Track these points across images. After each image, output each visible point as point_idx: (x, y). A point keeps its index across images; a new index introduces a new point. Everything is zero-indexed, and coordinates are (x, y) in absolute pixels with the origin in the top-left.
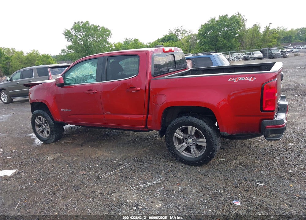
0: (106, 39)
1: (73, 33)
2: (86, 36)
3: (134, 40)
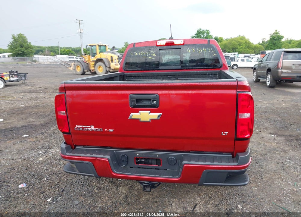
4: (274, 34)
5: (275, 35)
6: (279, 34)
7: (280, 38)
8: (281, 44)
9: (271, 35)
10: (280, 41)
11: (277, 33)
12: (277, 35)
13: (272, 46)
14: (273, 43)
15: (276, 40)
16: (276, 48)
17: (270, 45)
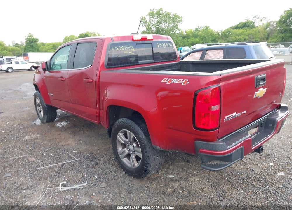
0: (177, 25)
1: (148, 19)
2: (159, 22)
3: (205, 27)
4: (28, 36)
5: (30, 38)
6: (33, 37)
7: (36, 41)
8: (38, 46)
9: (26, 37)
10: (36, 43)
11: (32, 36)
12: (32, 38)
13: (30, 48)
14: (31, 46)
15: (32, 42)
16: (34, 50)
17: (28, 48)
